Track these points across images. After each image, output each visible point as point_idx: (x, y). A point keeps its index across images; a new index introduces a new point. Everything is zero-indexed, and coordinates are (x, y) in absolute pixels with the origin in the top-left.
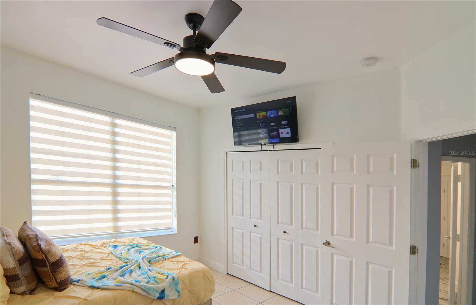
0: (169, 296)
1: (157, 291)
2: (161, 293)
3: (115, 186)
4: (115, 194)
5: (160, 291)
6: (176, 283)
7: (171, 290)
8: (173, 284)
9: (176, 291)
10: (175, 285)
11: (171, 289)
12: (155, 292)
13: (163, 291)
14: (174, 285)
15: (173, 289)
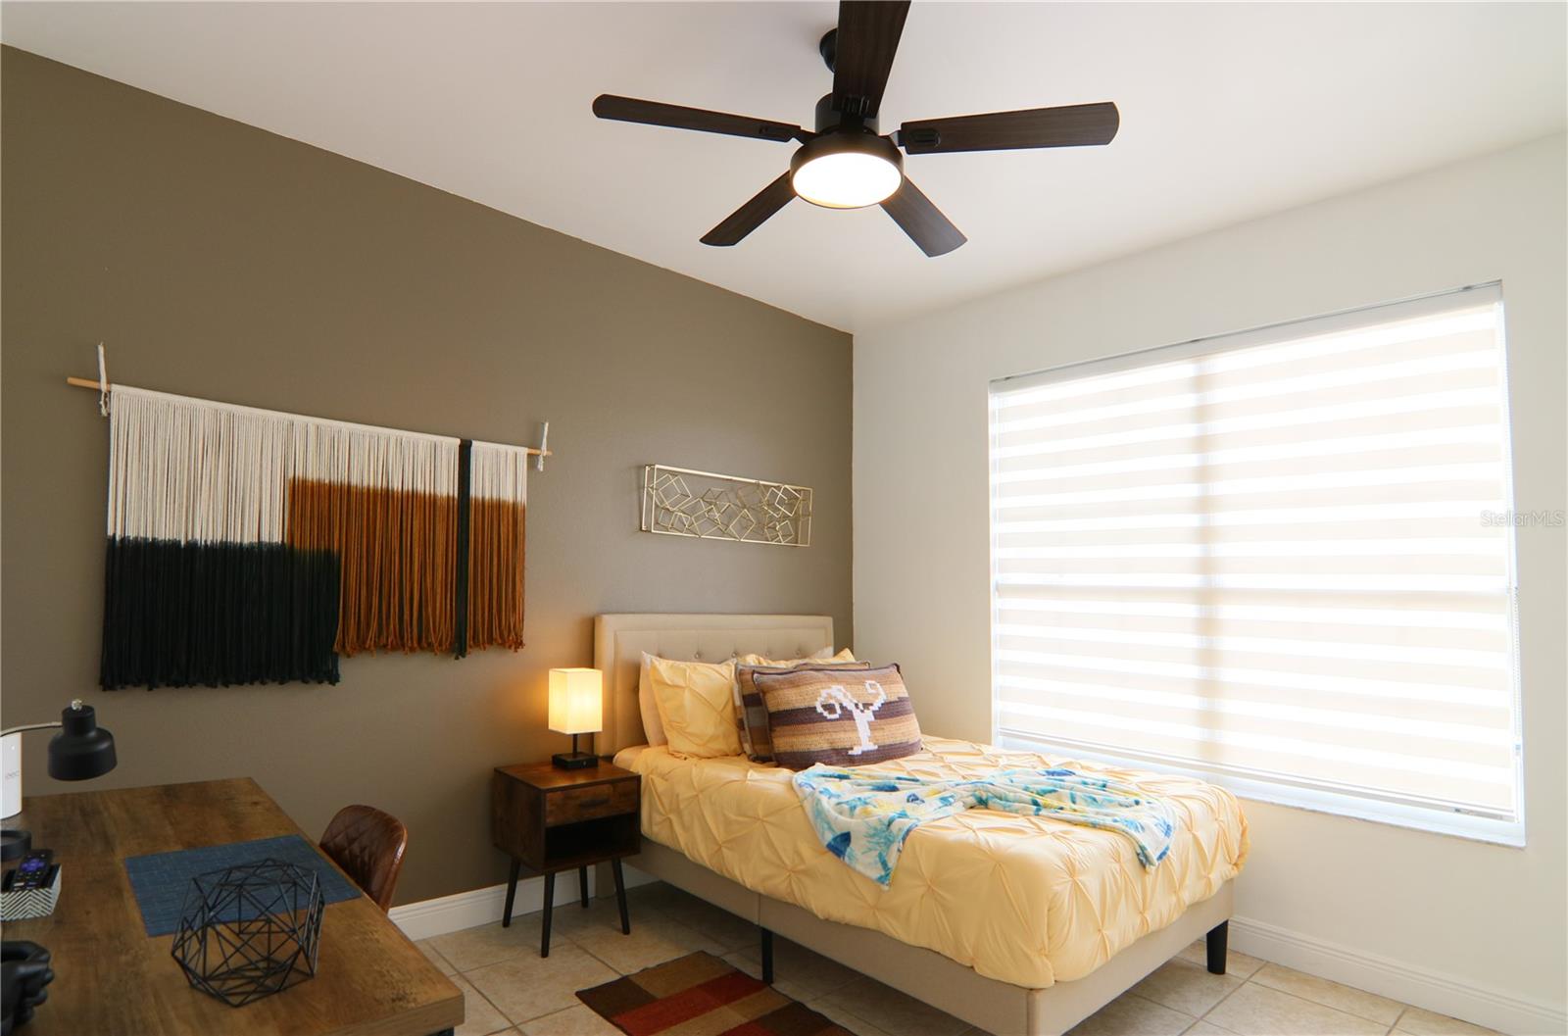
0: (857, 860)
1: (830, 828)
2: (838, 839)
3: (1206, 596)
4: (1207, 626)
5: (839, 833)
6: (889, 840)
7: (870, 850)
8: (881, 838)
9: (878, 859)
10: (885, 844)
11: (870, 845)
12: (826, 826)
13: (846, 838)
14: (882, 840)
15: (876, 850)
